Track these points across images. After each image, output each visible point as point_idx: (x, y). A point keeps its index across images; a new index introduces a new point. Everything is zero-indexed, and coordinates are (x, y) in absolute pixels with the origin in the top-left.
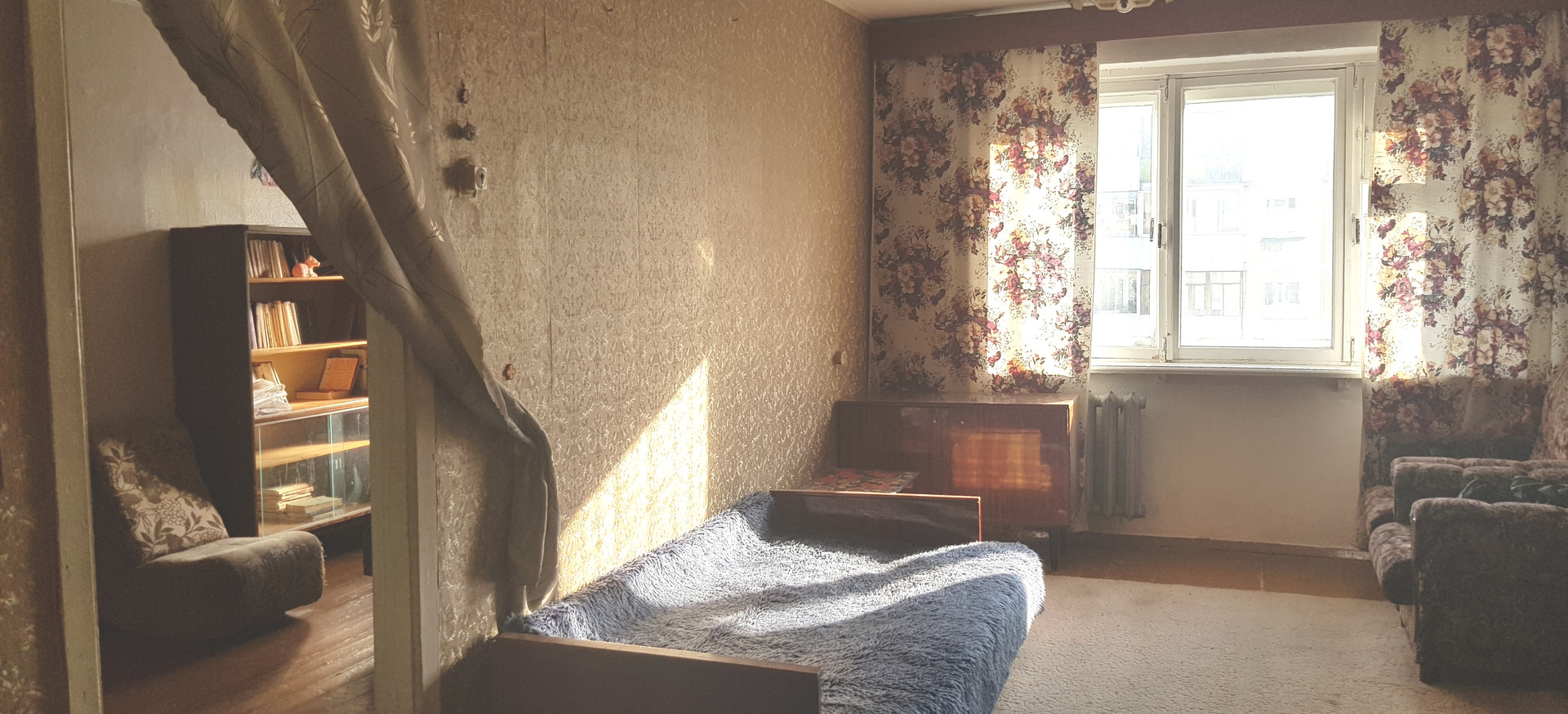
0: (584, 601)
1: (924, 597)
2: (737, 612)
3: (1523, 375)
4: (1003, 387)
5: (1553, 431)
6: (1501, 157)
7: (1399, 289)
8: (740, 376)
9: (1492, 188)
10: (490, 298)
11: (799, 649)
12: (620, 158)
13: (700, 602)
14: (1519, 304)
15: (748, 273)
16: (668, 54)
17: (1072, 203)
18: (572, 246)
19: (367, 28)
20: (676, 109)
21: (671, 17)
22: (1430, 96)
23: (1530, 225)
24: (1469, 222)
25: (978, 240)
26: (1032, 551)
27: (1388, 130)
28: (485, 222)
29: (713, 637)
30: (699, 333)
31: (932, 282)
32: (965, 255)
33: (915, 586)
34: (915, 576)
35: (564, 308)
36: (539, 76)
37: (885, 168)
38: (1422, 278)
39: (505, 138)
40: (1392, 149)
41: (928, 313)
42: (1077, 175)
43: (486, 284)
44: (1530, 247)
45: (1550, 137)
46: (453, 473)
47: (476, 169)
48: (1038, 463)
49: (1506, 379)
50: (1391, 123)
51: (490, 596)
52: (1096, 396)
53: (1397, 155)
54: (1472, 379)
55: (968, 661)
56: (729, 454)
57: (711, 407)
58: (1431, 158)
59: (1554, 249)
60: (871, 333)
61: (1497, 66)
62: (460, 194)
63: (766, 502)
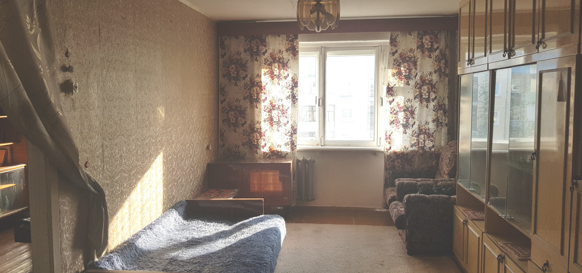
0: (119, 253)
1: (247, 238)
2: (178, 250)
3: (433, 149)
4: (267, 156)
5: (443, 169)
6: (427, 79)
7: (395, 122)
8: (174, 157)
9: (424, 89)
10: (79, 136)
11: (204, 264)
12: (129, 76)
13: (163, 247)
14: (432, 126)
15: (177, 118)
16: (146, 35)
17: (290, 91)
18: (111, 112)
19: (29, 28)
20: (149, 56)
21: (147, 21)
22: (405, 57)
23: (435, 101)
24: (417, 100)
25: (258, 103)
26: (282, 217)
27: (392, 69)
28: (77, 105)
29: (170, 262)
30: (159, 142)
31: (242, 118)
32: (253, 108)
33: (243, 234)
34: (242, 230)
35: (108, 137)
36: (97, 45)
37: (224, 76)
38: (403, 118)
39: (84, 70)
40: (393, 75)
41: (240, 130)
42: (292, 81)
43: (77, 130)
44: (435, 108)
45: (442, 72)
46: (66, 208)
47: (74, 84)
48: (278, 182)
49: (428, 151)
50: (393, 66)
51: (81, 255)
52: (299, 159)
53: (395, 77)
54: (418, 151)
55: (266, 263)
56: (170, 187)
57: (164, 171)
58: (405, 78)
59: (442, 109)
60: (219, 137)
61: (426, 48)
62: (67, 95)
63: (184, 204)
